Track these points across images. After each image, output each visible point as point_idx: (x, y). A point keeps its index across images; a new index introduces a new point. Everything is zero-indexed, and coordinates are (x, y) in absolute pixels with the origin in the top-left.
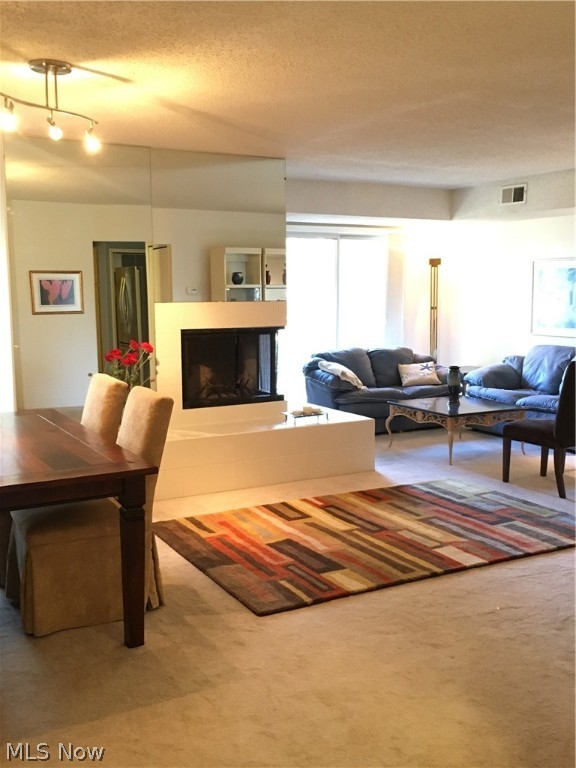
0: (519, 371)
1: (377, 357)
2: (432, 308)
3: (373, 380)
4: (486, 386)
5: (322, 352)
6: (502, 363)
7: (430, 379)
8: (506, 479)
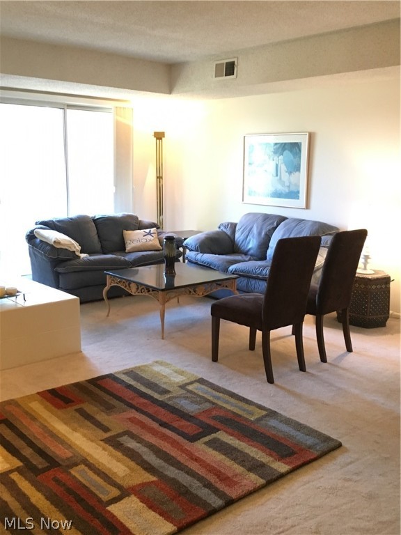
0: (232, 237)
1: (103, 224)
2: (157, 177)
3: (98, 246)
4: (203, 252)
5: (46, 219)
6: (218, 230)
7: (151, 245)
8: (215, 358)
